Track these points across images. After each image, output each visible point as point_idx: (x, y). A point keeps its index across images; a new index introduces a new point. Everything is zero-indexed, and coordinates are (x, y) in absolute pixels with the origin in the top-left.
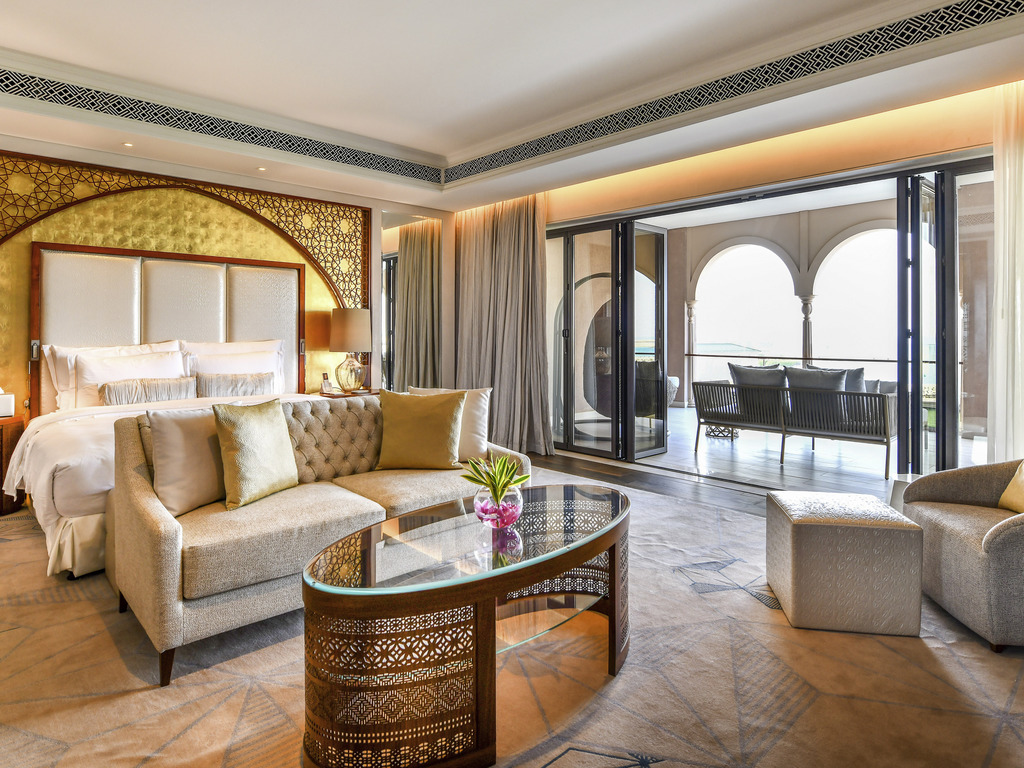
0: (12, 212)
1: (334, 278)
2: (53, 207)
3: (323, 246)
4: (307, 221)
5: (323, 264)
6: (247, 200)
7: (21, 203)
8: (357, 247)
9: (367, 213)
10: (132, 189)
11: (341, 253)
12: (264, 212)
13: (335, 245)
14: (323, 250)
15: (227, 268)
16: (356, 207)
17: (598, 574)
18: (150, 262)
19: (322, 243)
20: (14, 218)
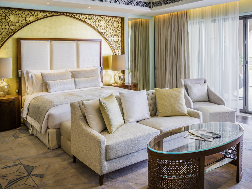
0: (12, 27)
1: (112, 43)
2: (24, 25)
3: (107, 32)
4: (103, 23)
5: (108, 38)
6: (83, 18)
7: (14, 24)
8: (119, 32)
9: (123, 19)
10: (47, 17)
11: (114, 34)
12: (89, 22)
13: (112, 31)
14: (108, 33)
15: (77, 42)
16: (119, 17)
17: (234, 152)
18: (53, 42)
19: (108, 31)
20: (12, 30)
